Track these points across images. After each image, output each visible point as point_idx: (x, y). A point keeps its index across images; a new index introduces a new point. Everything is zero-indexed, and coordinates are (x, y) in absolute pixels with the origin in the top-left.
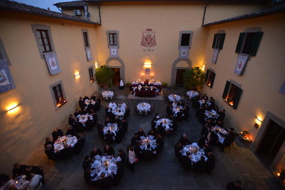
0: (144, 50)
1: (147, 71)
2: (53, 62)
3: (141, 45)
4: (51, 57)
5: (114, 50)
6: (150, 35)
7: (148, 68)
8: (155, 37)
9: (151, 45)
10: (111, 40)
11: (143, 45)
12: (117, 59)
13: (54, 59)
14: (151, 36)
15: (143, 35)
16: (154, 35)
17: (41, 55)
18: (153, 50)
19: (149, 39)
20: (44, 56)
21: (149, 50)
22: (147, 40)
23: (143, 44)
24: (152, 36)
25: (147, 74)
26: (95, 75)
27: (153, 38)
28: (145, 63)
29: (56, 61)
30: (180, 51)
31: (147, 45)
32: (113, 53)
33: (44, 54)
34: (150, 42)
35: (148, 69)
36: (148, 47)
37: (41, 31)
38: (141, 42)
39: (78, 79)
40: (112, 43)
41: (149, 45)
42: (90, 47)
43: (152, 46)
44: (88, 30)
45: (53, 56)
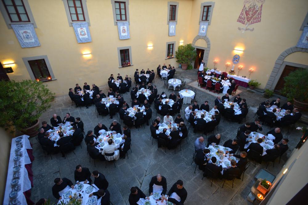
0: (239, 29)
1: (236, 59)
2: (124, 29)
3: (238, 21)
4: (124, 24)
5: (204, 26)
6: (254, 6)
7: (238, 55)
8: (261, 9)
9: (252, 22)
10: (205, 14)
11: (240, 22)
12: (205, 38)
13: (125, 27)
14: (256, 7)
15: (245, 6)
16: (262, 5)
17: (114, 22)
18: (253, 29)
19: (251, 13)
20: (117, 23)
21: (247, 29)
22: (247, 14)
23: (240, 20)
24: (258, 7)
25: (235, 63)
26: (175, 52)
27: (257, 11)
28: (236, 48)
29: (127, 29)
30: (302, 34)
31: (246, 21)
32: (202, 31)
33: (117, 21)
34: (251, 17)
35: (237, 57)
36: (246, 25)
37: (120, 3)
38: (239, 16)
39: (150, 50)
40: (204, 18)
41: (248, 21)
42: (176, 22)
43: (254, 23)
44: (178, 3)
45: (126, 25)
